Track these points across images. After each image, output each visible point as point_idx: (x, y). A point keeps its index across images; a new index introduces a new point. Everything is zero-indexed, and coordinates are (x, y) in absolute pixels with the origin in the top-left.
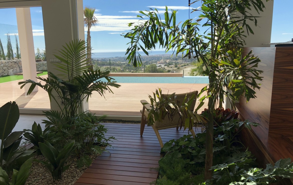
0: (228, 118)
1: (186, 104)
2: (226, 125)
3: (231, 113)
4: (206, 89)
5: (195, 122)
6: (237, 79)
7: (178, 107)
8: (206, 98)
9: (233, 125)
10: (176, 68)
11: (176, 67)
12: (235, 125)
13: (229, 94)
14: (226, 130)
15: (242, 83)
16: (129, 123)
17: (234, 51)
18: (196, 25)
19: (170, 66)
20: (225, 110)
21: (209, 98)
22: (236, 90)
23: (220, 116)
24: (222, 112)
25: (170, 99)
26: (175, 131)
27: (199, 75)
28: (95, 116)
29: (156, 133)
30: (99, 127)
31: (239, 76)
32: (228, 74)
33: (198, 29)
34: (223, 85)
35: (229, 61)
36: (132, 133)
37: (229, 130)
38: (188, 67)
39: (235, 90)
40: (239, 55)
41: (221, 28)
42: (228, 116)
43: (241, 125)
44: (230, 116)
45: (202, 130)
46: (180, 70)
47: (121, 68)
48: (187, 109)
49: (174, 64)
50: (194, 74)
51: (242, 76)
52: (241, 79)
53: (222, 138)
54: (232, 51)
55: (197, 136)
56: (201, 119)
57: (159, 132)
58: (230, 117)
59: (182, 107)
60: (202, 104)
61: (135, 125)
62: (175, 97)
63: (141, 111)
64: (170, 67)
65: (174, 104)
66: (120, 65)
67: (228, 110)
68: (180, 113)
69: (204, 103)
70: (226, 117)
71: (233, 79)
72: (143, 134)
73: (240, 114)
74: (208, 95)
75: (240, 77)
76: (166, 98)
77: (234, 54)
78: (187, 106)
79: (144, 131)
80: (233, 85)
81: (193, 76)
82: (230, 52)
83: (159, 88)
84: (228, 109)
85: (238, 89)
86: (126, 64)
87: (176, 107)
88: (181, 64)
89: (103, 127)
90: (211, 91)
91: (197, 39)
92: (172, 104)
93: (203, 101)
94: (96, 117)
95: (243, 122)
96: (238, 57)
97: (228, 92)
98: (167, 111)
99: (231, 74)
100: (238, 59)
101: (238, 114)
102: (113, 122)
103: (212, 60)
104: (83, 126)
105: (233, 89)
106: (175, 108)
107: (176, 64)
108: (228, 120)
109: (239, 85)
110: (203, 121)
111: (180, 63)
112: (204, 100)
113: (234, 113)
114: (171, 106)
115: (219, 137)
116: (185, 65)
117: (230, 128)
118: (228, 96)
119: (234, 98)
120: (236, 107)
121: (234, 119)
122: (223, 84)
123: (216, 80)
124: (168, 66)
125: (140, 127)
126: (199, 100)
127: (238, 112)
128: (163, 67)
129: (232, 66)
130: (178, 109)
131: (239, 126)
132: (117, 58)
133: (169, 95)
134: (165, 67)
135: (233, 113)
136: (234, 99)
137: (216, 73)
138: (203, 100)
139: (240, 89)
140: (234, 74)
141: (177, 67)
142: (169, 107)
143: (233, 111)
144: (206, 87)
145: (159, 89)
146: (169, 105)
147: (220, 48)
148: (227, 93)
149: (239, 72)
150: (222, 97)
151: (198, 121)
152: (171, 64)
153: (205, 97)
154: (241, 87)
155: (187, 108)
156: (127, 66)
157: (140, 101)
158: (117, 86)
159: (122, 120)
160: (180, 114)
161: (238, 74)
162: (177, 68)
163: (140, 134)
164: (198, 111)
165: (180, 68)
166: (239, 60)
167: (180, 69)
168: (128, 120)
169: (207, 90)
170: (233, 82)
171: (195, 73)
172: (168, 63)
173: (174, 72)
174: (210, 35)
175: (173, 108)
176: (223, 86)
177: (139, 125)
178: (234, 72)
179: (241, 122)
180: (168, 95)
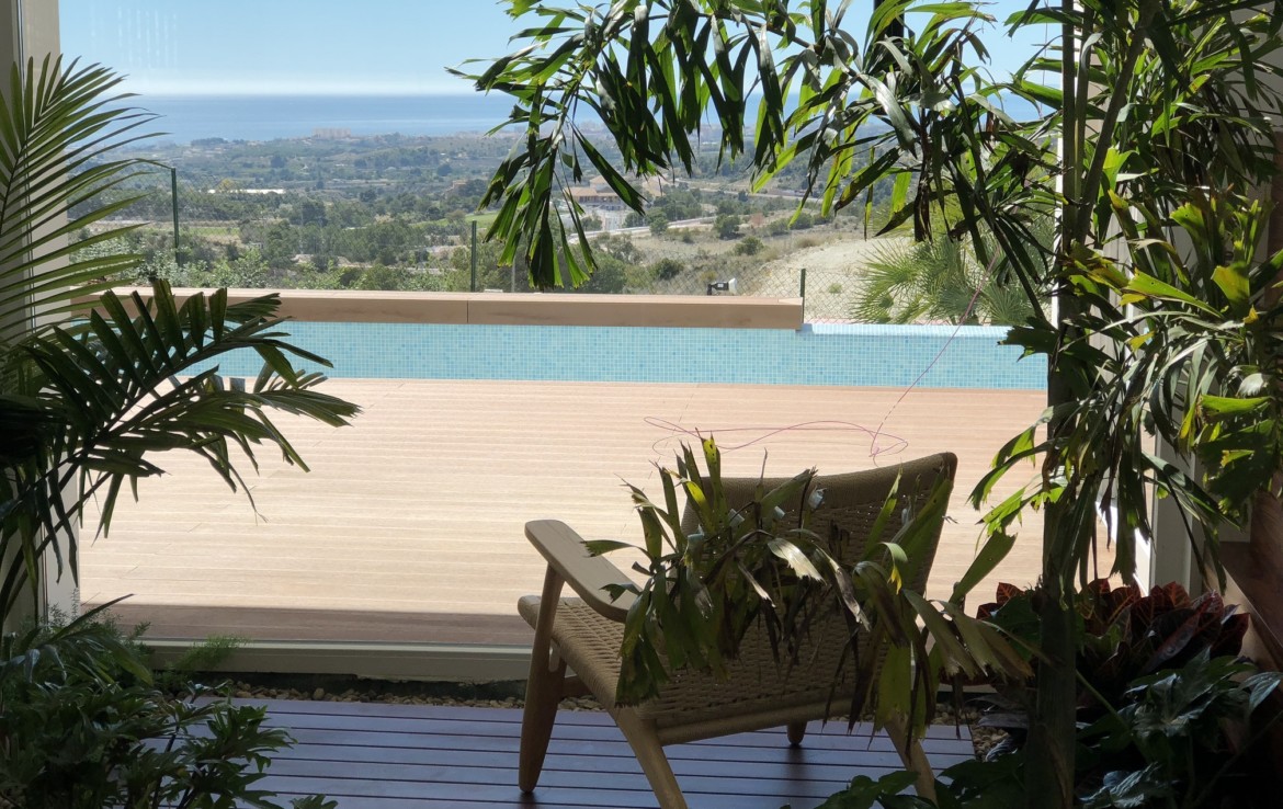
0: (1169, 651)
1: (894, 549)
2: (1155, 697)
3: (1193, 613)
4: (1029, 447)
5: (953, 670)
6: (1234, 389)
7: (836, 567)
8: (1029, 504)
9: (1206, 697)
10: (730, 245)
11: (727, 232)
12: (1221, 699)
13: (1182, 483)
14: (1156, 736)
15: (1265, 417)
16: (415, 699)
17: (1212, 213)
18: (967, 19)
19: (673, 226)
20: (1145, 592)
21: (1048, 505)
22: (1228, 457)
23: (1115, 637)
24: (1123, 610)
25: (776, 514)
26: (782, 756)
27: (932, 314)
28: (142, 647)
29: (648, 771)
30: (226, 721)
31: (1243, 374)
32: (1173, 358)
33: (981, 50)
34: (1146, 420)
35: (1184, 271)
36: (451, 774)
37: (1176, 737)
38: (830, 241)
39: (1224, 463)
40: (1247, 242)
41: (1129, 41)
42: (1173, 639)
43: (1263, 697)
44: (1183, 637)
45: (975, 744)
46: (759, 262)
47: (246, 241)
48: (899, 586)
49: (712, 208)
50: (887, 303)
51: (1264, 371)
52: (1262, 392)
53: (1132, 793)
54: (1199, 212)
55: (947, 781)
56: (997, 653)
57: (676, 767)
58: (1184, 642)
59: (864, 569)
60: (998, 546)
61: (465, 711)
62: (816, 497)
63: (523, 606)
64: (676, 232)
65: (808, 551)
66: (236, 215)
67: (1173, 597)
68: (856, 609)
69: (1013, 539)
70: (1157, 643)
71: (1205, 391)
72: (543, 778)
73: (1256, 625)
74: (1048, 486)
75: (1254, 382)
76: (753, 508)
77: (1216, 228)
78: (899, 562)
79: (548, 761)
80: (1210, 431)
81: (885, 320)
82: (1192, 218)
83: (706, 436)
84: (1171, 586)
85: (1237, 454)
86: (289, 207)
87: (824, 568)
88: (771, 207)
89: (257, 722)
90: (1068, 462)
91: (969, 110)
92: (797, 550)
93: (1010, 531)
94: (151, 650)
95: (1276, 678)
96: (1239, 255)
97: (1177, 471)
98: (764, 595)
99: (1197, 360)
100: (1242, 264)
101: (1244, 627)
102: (286, 694)
103: (1077, 262)
104: (103, 718)
105: (1210, 453)
106: (817, 577)
107: (723, 210)
108: (1175, 664)
109: (1247, 429)
110: (1006, 663)
111: (762, 203)
112: (1016, 519)
113: (1211, 615)
114: (792, 564)
115: (1108, 785)
116: (802, 224)
117: (1190, 715)
118: (1173, 493)
119: (1214, 505)
120: (1227, 574)
121: (1213, 655)
122: (1143, 417)
123: (1098, 387)
124: (659, 230)
125: (518, 729)
126: (982, 521)
127: (1239, 611)
128: (615, 232)
129: (1204, 306)
130: (841, 581)
131: (1247, 701)
132: (209, 154)
133: (775, 483)
134: (635, 231)
135: (1206, 617)
136: (1212, 515)
137: (1097, 340)
138: (1007, 520)
139: (1251, 452)
140: (1214, 361)
141: (737, 236)
142: (778, 573)
143: (1208, 601)
144: (1032, 431)
145: (703, 441)
146: (780, 554)
147: (1123, 169)
148: (1165, 475)
149: (1245, 348)
150: (1131, 502)
151: (975, 664)
152: (685, 210)
153: (1023, 504)
154: (1256, 440)
155: (901, 573)
156: (294, 220)
157: (523, 531)
158: (334, 411)
159: (361, 676)
160: (851, 616)
161: (1242, 358)
162: (739, 242)
163: (515, 776)
164: (967, 595)
165: (763, 242)
166: (1242, 272)
167: (761, 255)
168: (405, 679)
169: (1042, 457)
170: (1206, 409)
171: (901, 297)
172: (660, 202)
173: (726, 287)
174: (1057, 69)
175: (805, 578)
176: (1143, 428)
177: (509, 720)
178: (1214, 347)
179: (1262, 676)
180: (761, 486)
